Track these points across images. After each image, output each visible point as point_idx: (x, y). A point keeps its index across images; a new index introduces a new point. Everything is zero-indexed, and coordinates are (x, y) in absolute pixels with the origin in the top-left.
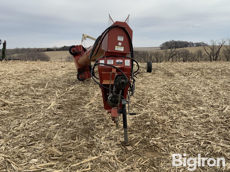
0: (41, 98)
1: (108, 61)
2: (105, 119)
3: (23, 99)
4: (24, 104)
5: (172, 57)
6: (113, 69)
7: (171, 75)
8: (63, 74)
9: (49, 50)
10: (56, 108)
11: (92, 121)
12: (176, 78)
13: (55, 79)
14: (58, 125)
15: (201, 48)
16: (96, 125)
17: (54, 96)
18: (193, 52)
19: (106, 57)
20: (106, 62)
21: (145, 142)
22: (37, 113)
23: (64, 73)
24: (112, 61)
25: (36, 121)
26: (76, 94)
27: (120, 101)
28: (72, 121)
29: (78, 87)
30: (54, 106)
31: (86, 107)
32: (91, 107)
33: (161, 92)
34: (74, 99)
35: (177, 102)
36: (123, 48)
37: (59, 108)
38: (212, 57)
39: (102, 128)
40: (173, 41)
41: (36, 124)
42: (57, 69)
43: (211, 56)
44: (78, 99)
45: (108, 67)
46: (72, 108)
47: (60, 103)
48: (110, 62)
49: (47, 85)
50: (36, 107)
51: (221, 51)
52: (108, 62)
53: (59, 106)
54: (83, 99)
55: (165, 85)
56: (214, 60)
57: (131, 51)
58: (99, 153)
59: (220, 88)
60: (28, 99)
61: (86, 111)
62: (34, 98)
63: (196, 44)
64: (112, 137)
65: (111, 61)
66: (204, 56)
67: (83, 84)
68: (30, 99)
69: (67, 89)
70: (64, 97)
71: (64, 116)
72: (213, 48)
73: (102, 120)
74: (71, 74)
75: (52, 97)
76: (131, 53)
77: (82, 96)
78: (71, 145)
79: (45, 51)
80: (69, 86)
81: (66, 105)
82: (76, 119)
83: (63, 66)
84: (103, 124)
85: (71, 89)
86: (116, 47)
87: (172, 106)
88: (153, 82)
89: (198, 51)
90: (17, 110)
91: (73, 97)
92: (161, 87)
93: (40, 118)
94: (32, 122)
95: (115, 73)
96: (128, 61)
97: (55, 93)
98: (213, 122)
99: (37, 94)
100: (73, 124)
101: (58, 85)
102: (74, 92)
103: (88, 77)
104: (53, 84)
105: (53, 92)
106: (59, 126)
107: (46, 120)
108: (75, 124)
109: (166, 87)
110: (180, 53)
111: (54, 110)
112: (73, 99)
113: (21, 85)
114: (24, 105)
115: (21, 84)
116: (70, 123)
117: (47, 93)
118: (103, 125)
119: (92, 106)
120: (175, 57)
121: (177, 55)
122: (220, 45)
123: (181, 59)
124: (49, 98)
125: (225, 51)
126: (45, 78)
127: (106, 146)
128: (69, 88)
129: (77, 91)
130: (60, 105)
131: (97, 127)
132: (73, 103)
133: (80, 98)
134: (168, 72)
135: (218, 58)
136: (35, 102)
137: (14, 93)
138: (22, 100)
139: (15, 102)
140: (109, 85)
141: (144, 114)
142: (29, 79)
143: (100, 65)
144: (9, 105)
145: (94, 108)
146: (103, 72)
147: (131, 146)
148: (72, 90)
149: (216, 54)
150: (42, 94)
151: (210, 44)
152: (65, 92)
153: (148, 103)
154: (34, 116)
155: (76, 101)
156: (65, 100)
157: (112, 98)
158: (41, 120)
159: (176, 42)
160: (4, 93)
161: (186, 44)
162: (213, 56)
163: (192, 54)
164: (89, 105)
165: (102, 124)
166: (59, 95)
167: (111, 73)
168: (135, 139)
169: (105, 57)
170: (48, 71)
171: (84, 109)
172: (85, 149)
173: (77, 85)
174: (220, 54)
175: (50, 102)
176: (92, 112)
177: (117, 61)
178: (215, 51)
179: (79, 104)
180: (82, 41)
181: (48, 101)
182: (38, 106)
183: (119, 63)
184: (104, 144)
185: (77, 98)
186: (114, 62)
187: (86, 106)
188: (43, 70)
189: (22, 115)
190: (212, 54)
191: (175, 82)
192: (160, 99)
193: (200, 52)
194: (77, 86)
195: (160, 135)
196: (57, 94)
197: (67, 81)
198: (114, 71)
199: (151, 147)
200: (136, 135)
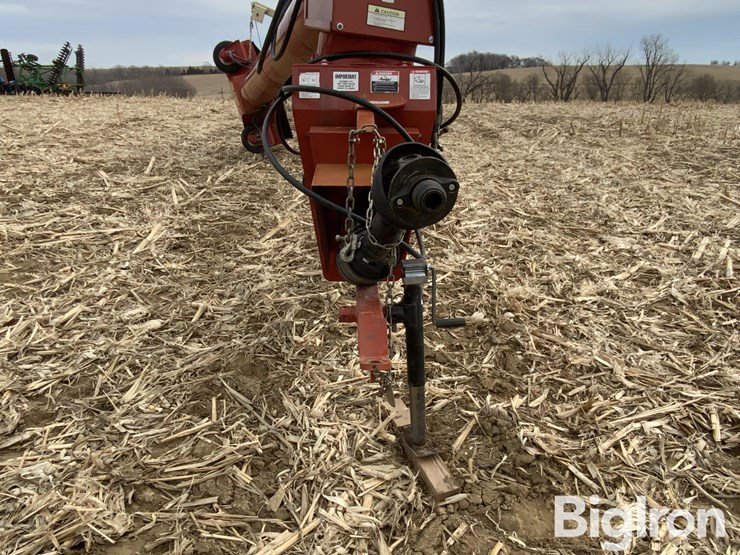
0: (123, 209)
1: (337, 76)
2: (328, 298)
3: (63, 216)
4: (57, 234)
5: (472, 90)
6: (358, 113)
7: (490, 135)
8: (210, 129)
9: (192, 71)
10: (166, 246)
11: (283, 308)
12: (507, 144)
13: (185, 144)
14: (156, 323)
15: (537, 71)
16: (294, 331)
17: (164, 204)
18: (519, 81)
19: (329, 59)
20: (326, 79)
21: (495, 430)
22: (95, 267)
23: (214, 126)
24: (353, 77)
25: (78, 309)
26: (235, 197)
27: (394, 268)
28: (211, 307)
29: (244, 171)
30: (160, 240)
31: (265, 245)
32: (282, 244)
33: (483, 187)
34: (229, 214)
35: (540, 223)
36: (402, 14)
37: (174, 248)
38: (559, 91)
39: (318, 341)
40: (475, 53)
41: (78, 320)
42: (198, 117)
43: (556, 91)
44: (241, 213)
45: (337, 104)
46: (219, 248)
47: (180, 230)
48: (346, 81)
49: (150, 165)
50: (97, 243)
51: (580, 77)
52: (336, 82)
53: (178, 239)
54: (256, 214)
55: (489, 165)
56: (562, 98)
57: (434, 35)
58: (305, 502)
59: (634, 171)
60: (80, 213)
61: (263, 259)
62: (100, 211)
63: (525, 60)
64: (354, 393)
65: (351, 77)
66: (541, 90)
67: (262, 163)
68: (87, 213)
69: (210, 178)
70: (197, 208)
71: (187, 280)
72: (563, 70)
73: (316, 304)
74: (233, 131)
75: (160, 206)
76: (435, 39)
77: (256, 204)
78: (184, 448)
79: (184, 74)
80: (220, 168)
81: (201, 236)
82: (228, 294)
83: (216, 109)
84: (321, 322)
85: (222, 178)
86: (372, 8)
87: (531, 236)
88: (453, 154)
89: (530, 77)
90: (29, 256)
91: (225, 205)
92: (478, 171)
93: (97, 294)
94: (64, 313)
95: (372, 135)
96: (422, 77)
97: (169, 192)
98: (685, 302)
99: (114, 194)
100: (213, 318)
101: (188, 166)
102: (231, 187)
103: (274, 142)
104: (172, 161)
105: (163, 188)
106: (162, 328)
107: (119, 299)
108: (220, 319)
109: (491, 170)
110: (491, 81)
111: (158, 255)
112: (224, 213)
113: (76, 164)
114: (58, 238)
115: (75, 161)
116: (202, 317)
117: (145, 191)
118: (322, 326)
119: (284, 241)
120: (479, 91)
121: (484, 87)
122: (579, 64)
123: (492, 95)
124: (148, 212)
125: (587, 79)
126: (156, 142)
127: (333, 450)
128: (219, 173)
129: (240, 184)
130: (179, 235)
131: (296, 338)
132: (223, 228)
133: (249, 210)
134: (480, 126)
135: (573, 95)
136: (98, 224)
137: (41, 193)
138: (57, 219)
139: (32, 225)
140: (344, 190)
141: (456, 273)
142: (110, 145)
143: (302, 95)
144: (6, 238)
145: (289, 248)
146: (314, 130)
147: (440, 462)
148: (227, 180)
149: (569, 85)
150: (130, 196)
151: (557, 62)
152: (202, 188)
153: (457, 227)
154: (81, 283)
155: (234, 219)
156: (201, 216)
157: (360, 254)
158: (102, 302)
159: (481, 57)
160: (9, 192)
161: (503, 62)
162: (562, 90)
163: (515, 84)
164: (274, 237)
165: (316, 322)
166: (181, 199)
167: (354, 135)
168: (447, 405)
169: (320, 60)
170: (173, 123)
171: (257, 251)
172: (241, 485)
173: (243, 166)
174: (576, 86)
175: (148, 226)
176: (283, 264)
177: (376, 77)
178: (568, 77)
179: (242, 232)
180: (251, 25)
181: (144, 220)
182: (105, 241)
183: (383, 89)
184: (323, 442)
185: (238, 208)
186: (364, 81)
187: (264, 239)
188: (159, 118)
189: (41, 279)
190: (560, 85)
191: (511, 156)
192: (487, 212)
193: (534, 81)
194: (242, 169)
195: (535, 375)
196: (174, 196)
197: (218, 152)
198: (366, 123)
199: (527, 466)
200: (449, 382)
